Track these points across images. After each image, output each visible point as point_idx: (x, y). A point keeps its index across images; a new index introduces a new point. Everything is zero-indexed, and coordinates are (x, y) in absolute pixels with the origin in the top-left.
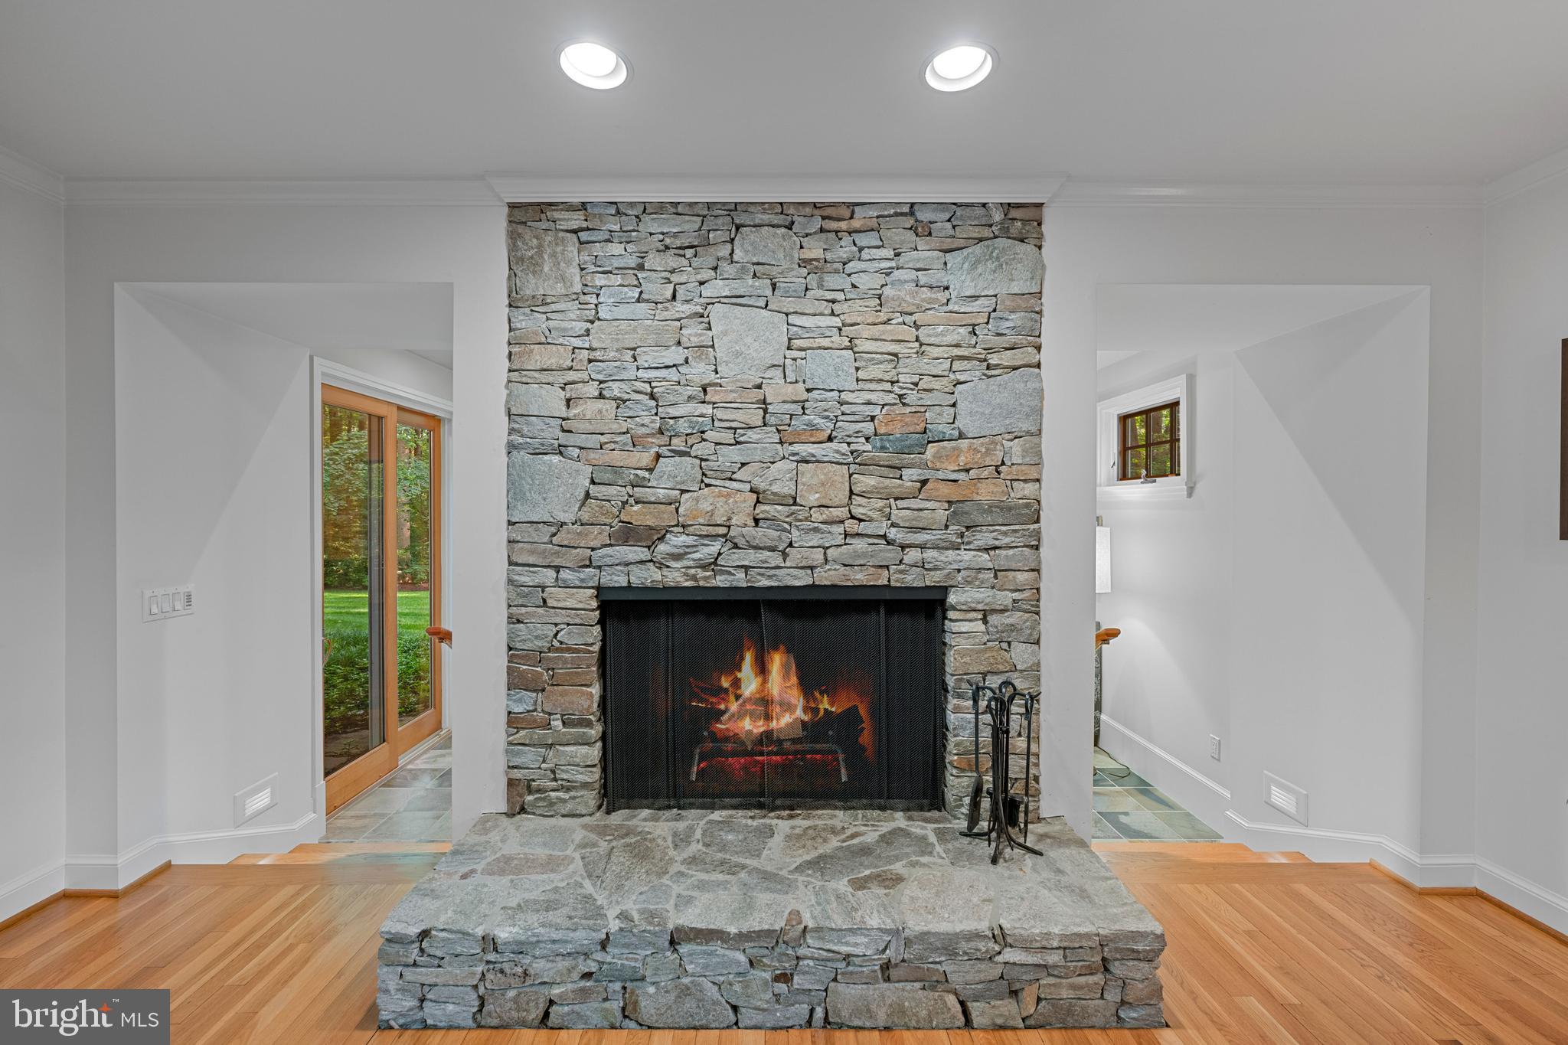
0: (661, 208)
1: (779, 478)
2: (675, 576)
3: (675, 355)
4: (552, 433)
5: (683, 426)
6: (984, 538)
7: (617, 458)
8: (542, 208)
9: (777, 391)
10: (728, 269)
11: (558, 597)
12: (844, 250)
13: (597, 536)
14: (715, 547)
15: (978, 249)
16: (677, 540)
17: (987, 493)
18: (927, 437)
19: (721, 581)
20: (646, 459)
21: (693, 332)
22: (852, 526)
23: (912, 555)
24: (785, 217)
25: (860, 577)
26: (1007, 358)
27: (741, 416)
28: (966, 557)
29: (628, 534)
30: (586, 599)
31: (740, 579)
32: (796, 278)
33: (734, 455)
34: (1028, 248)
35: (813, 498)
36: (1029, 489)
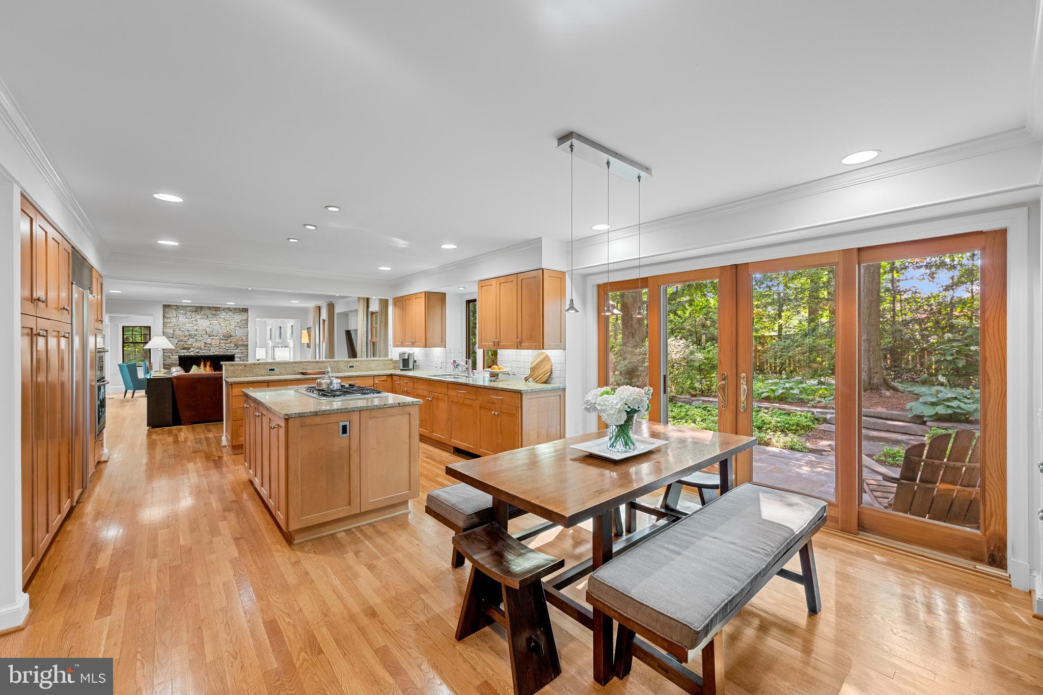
0: (189, 306)
1: (209, 341)
2: (192, 354)
3: (191, 325)
4: (171, 335)
5: (193, 335)
6: (240, 348)
7: (182, 338)
8: (169, 305)
9: (208, 330)
10: (201, 314)
11: (172, 357)
12: (219, 312)
13: (179, 349)
14: (198, 350)
15: (239, 313)
16: (192, 349)
17: (240, 343)
18: (231, 336)
19: (199, 354)
20: (187, 339)
21: (194, 322)
22: (220, 347)
23: (229, 351)
24: (209, 308)
25: (221, 354)
26: (243, 327)
27: (202, 333)
28: (237, 351)
29: (184, 348)
30: (177, 357)
31: (203, 354)
32: (211, 316)
33: (201, 338)
34: (246, 313)
35: (214, 344)
36: (247, 343)
